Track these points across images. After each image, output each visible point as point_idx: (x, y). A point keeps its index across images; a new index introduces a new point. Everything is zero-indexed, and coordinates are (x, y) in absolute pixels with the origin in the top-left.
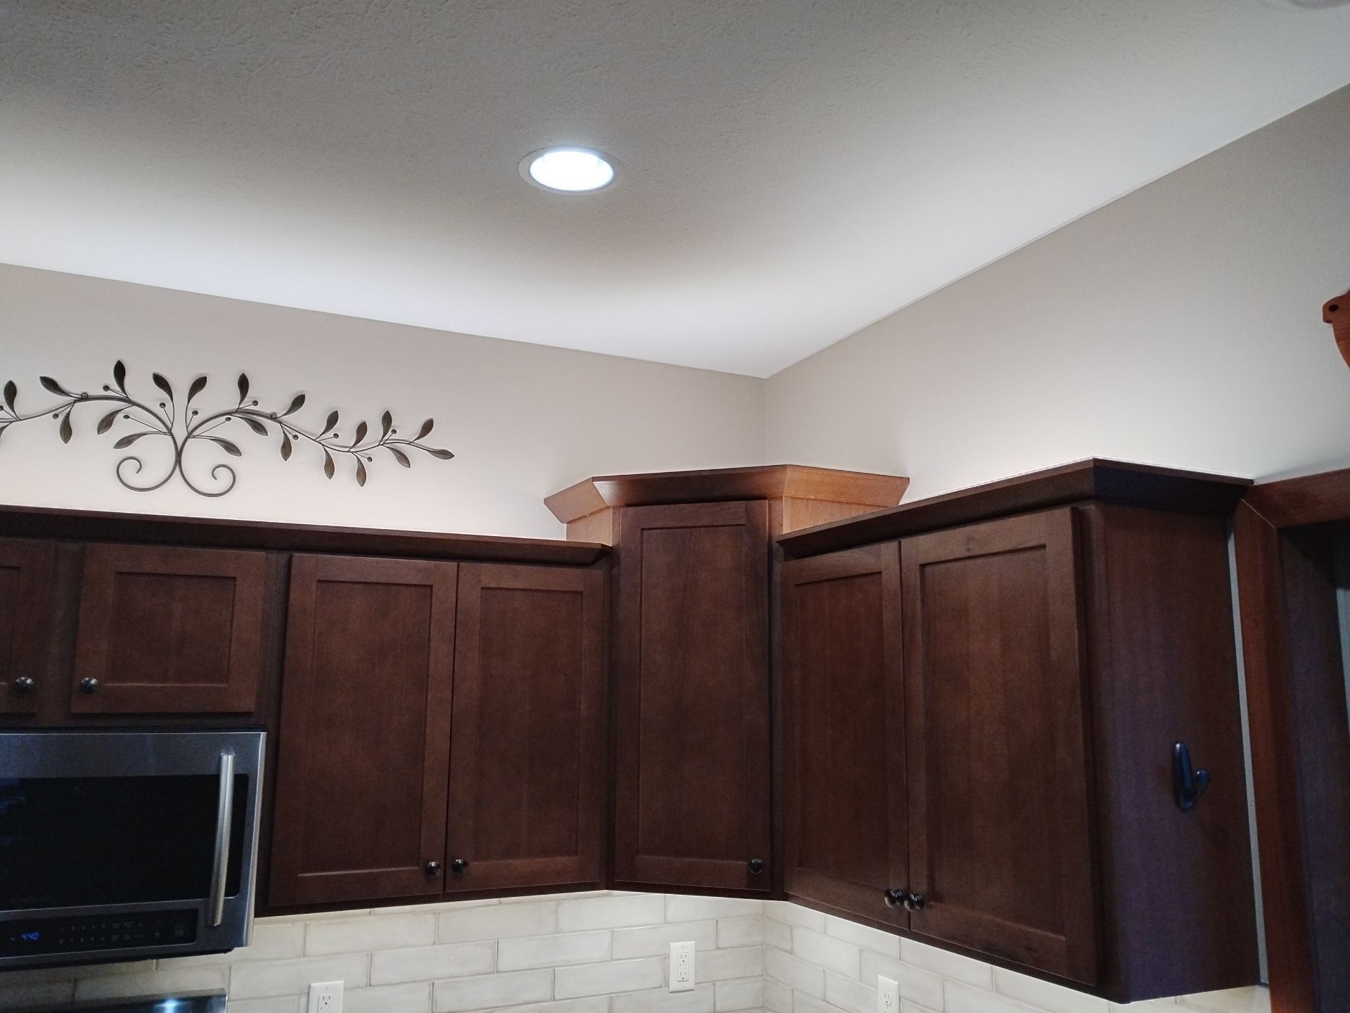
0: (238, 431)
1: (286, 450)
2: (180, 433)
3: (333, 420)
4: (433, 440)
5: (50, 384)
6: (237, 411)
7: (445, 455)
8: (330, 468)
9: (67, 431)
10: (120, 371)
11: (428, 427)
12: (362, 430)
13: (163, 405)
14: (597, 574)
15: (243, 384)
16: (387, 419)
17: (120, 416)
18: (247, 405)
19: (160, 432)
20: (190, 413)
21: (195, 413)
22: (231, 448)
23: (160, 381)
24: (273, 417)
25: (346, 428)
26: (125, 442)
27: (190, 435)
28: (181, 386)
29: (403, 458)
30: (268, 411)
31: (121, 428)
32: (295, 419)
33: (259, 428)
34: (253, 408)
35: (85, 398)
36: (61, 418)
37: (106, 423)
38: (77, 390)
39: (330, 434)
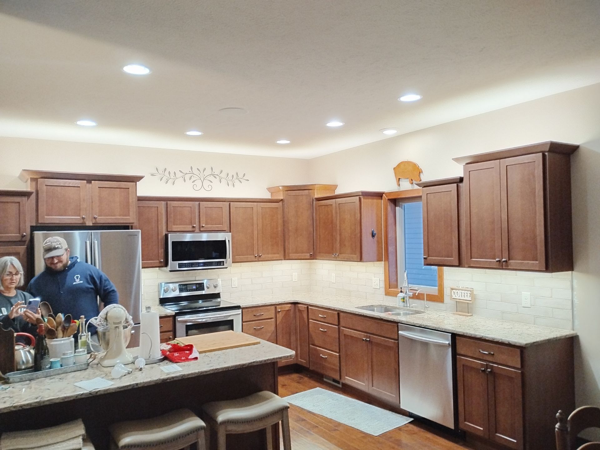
0: (212, 178)
1: (220, 181)
2: (202, 179)
4: (245, 178)
5: (181, 172)
6: (211, 174)
7: (248, 180)
8: (228, 185)
9: (185, 181)
10: (192, 168)
11: (244, 175)
12: (233, 176)
13: (199, 174)
14: (281, 203)
15: (212, 169)
16: (237, 174)
17: (193, 177)
19: (199, 179)
21: (204, 175)
22: (211, 182)
23: (198, 169)
24: (217, 175)
25: (230, 176)
26: (193, 182)
27: (204, 179)
28: (202, 170)
29: (241, 182)
30: (216, 174)
32: (221, 175)
33: (215, 178)
34: (214, 173)
36: (184, 178)
37: (190, 178)
38: (185, 173)
39: (228, 178)
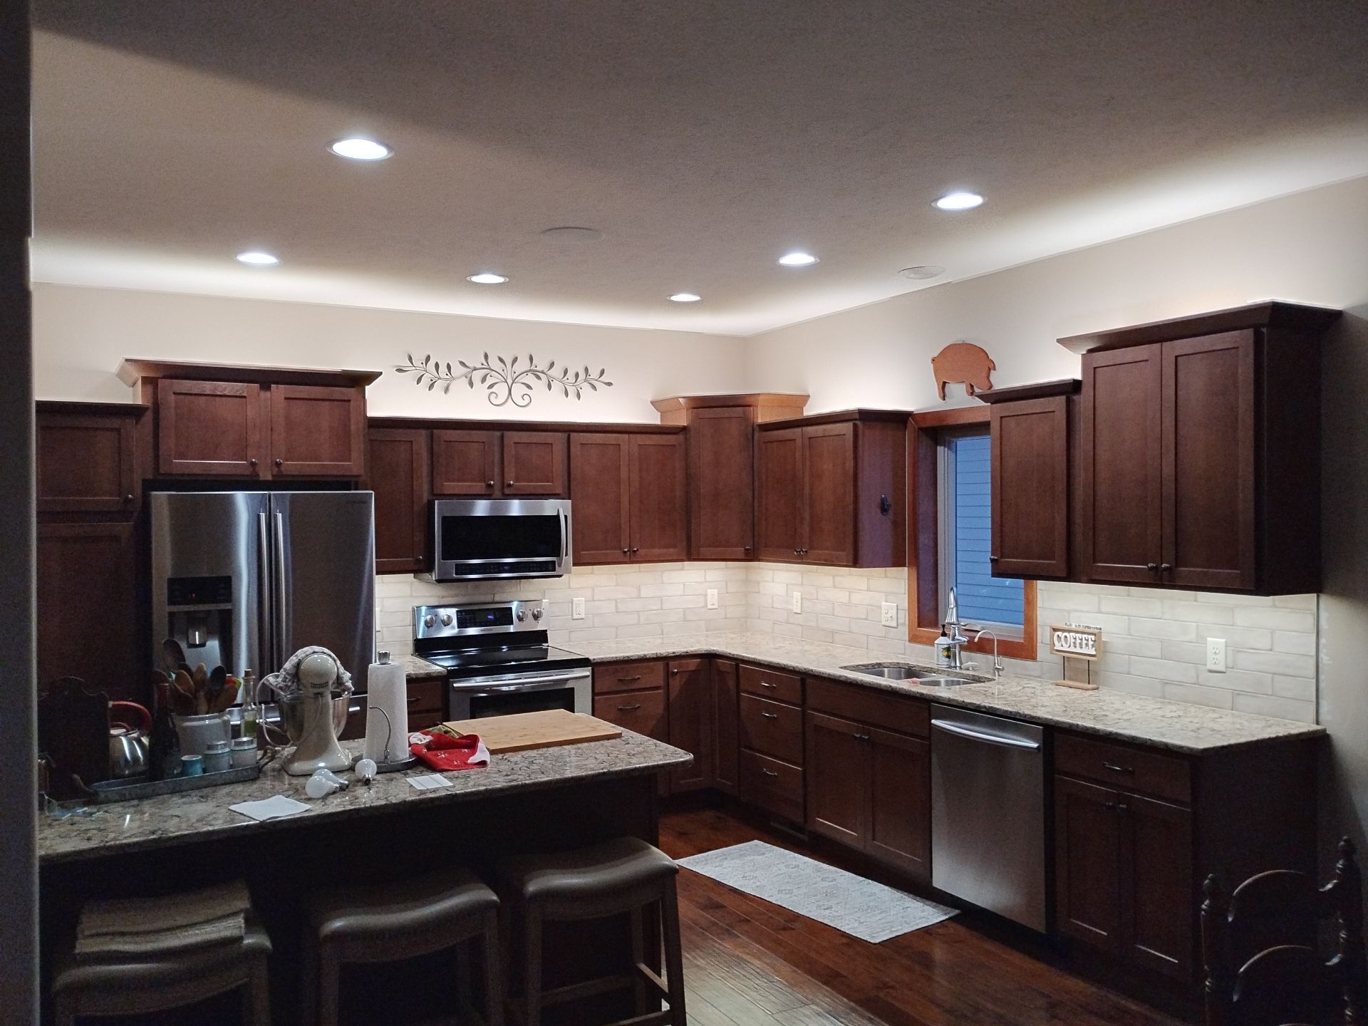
0: (530, 379)
1: (550, 387)
2: (510, 381)
3: (566, 372)
4: (605, 378)
5: (462, 364)
6: (530, 370)
7: (610, 384)
8: (567, 394)
9: (471, 384)
10: (486, 356)
11: (602, 372)
12: (577, 375)
13: (503, 370)
14: (681, 437)
15: (531, 359)
16: (586, 370)
17: (489, 376)
18: (533, 368)
19: (502, 381)
20: (513, 373)
21: (515, 373)
22: (529, 387)
23: (501, 360)
24: (543, 372)
25: (571, 375)
26: (491, 387)
27: (513, 381)
28: (508, 361)
29: (594, 387)
30: (541, 370)
31: (489, 381)
32: (552, 372)
33: (539, 378)
34: (536, 369)
35: (475, 369)
36: (469, 378)
37: (484, 380)
38: (472, 366)
39: (565, 378)
